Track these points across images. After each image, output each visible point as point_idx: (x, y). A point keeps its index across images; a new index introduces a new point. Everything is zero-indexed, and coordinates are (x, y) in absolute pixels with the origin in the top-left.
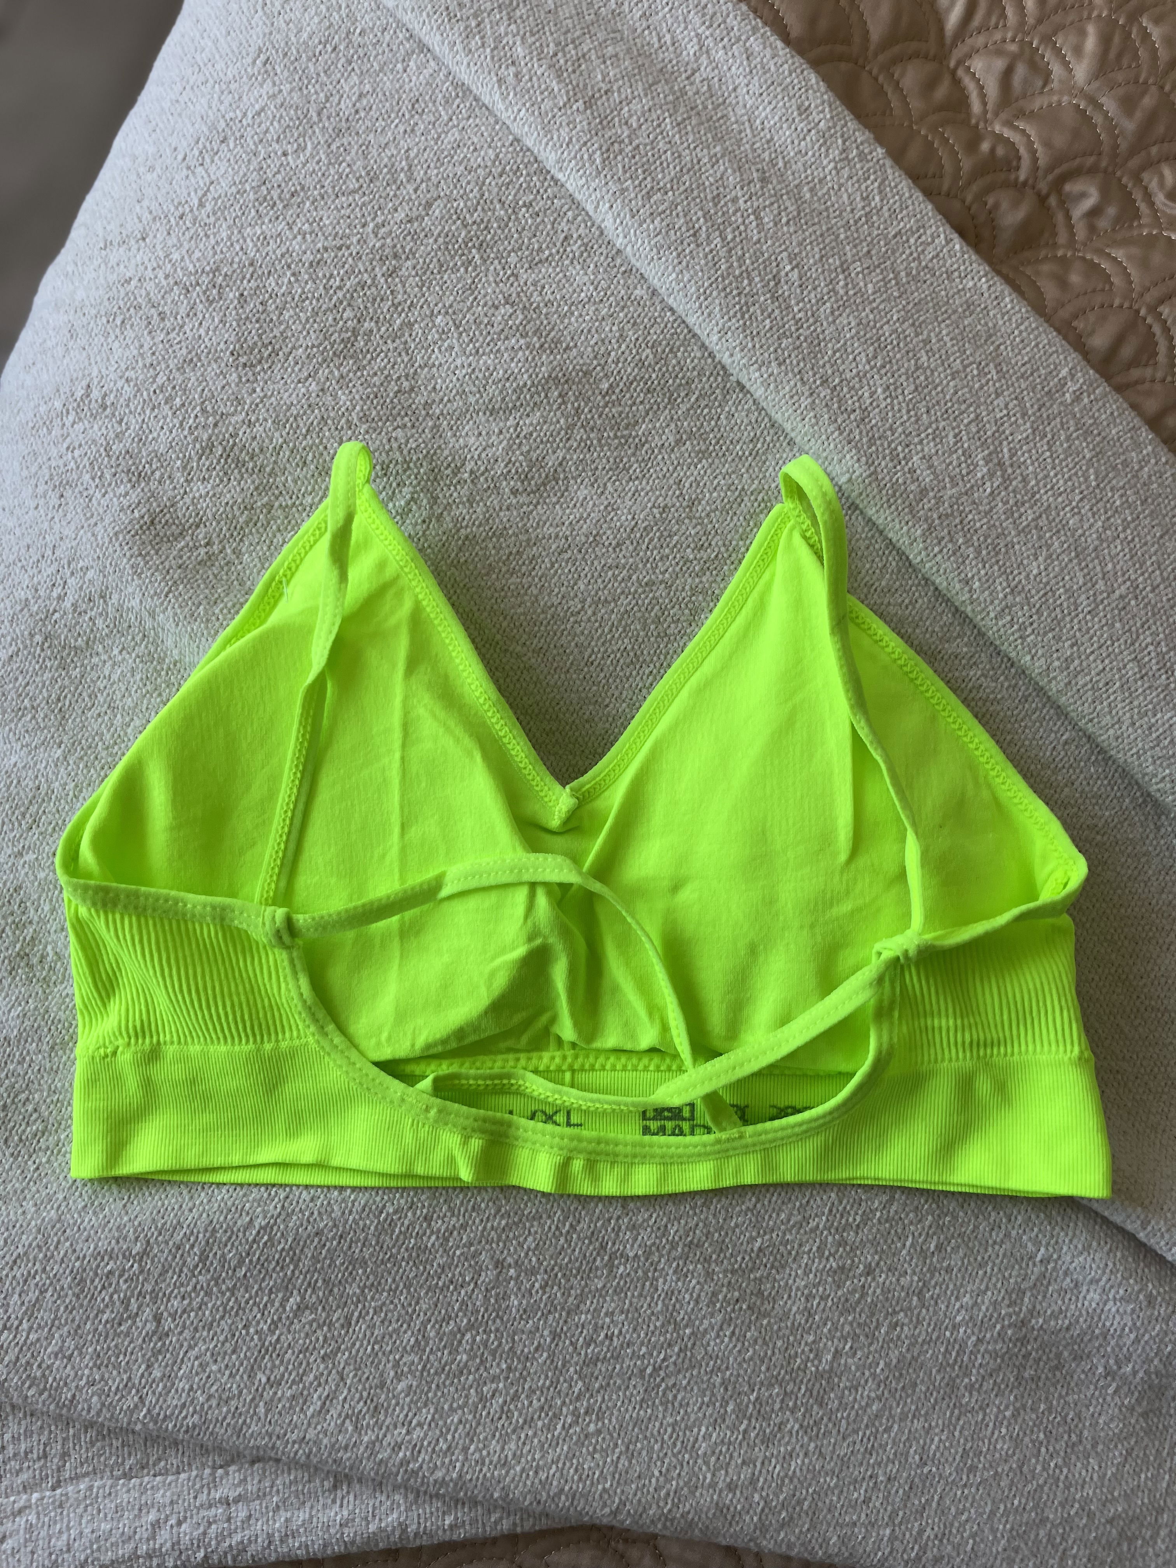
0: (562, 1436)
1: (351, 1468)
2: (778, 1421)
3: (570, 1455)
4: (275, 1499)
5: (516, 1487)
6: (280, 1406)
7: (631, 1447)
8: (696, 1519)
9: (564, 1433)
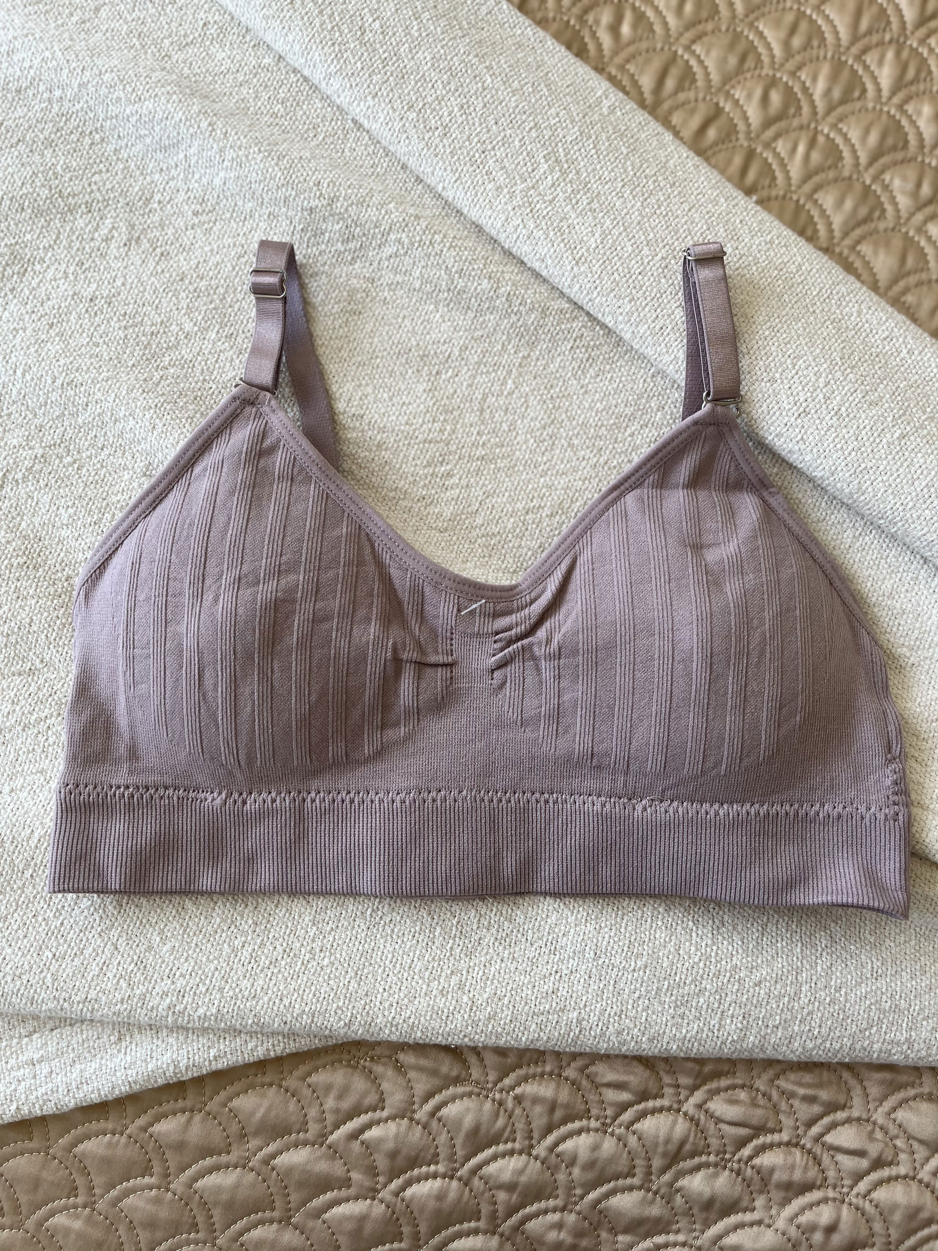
0: (302, 971)
1: (129, 1018)
2: (477, 938)
3: (309, 984)
4: (71, 1055)
5: (265, 1014)
6: (64, 975)
7: (359, 973)
8: (416, 1022)
9: (303, 968)
